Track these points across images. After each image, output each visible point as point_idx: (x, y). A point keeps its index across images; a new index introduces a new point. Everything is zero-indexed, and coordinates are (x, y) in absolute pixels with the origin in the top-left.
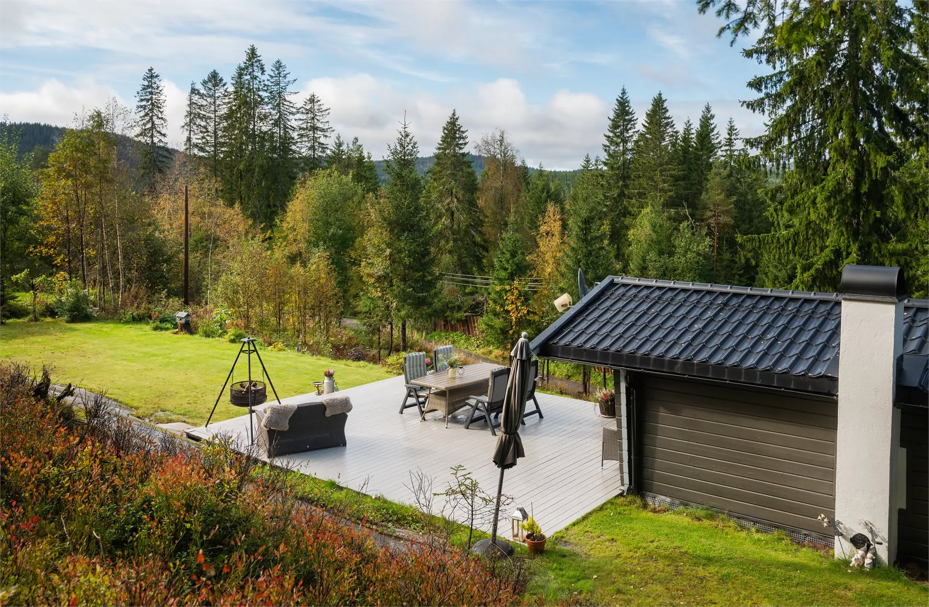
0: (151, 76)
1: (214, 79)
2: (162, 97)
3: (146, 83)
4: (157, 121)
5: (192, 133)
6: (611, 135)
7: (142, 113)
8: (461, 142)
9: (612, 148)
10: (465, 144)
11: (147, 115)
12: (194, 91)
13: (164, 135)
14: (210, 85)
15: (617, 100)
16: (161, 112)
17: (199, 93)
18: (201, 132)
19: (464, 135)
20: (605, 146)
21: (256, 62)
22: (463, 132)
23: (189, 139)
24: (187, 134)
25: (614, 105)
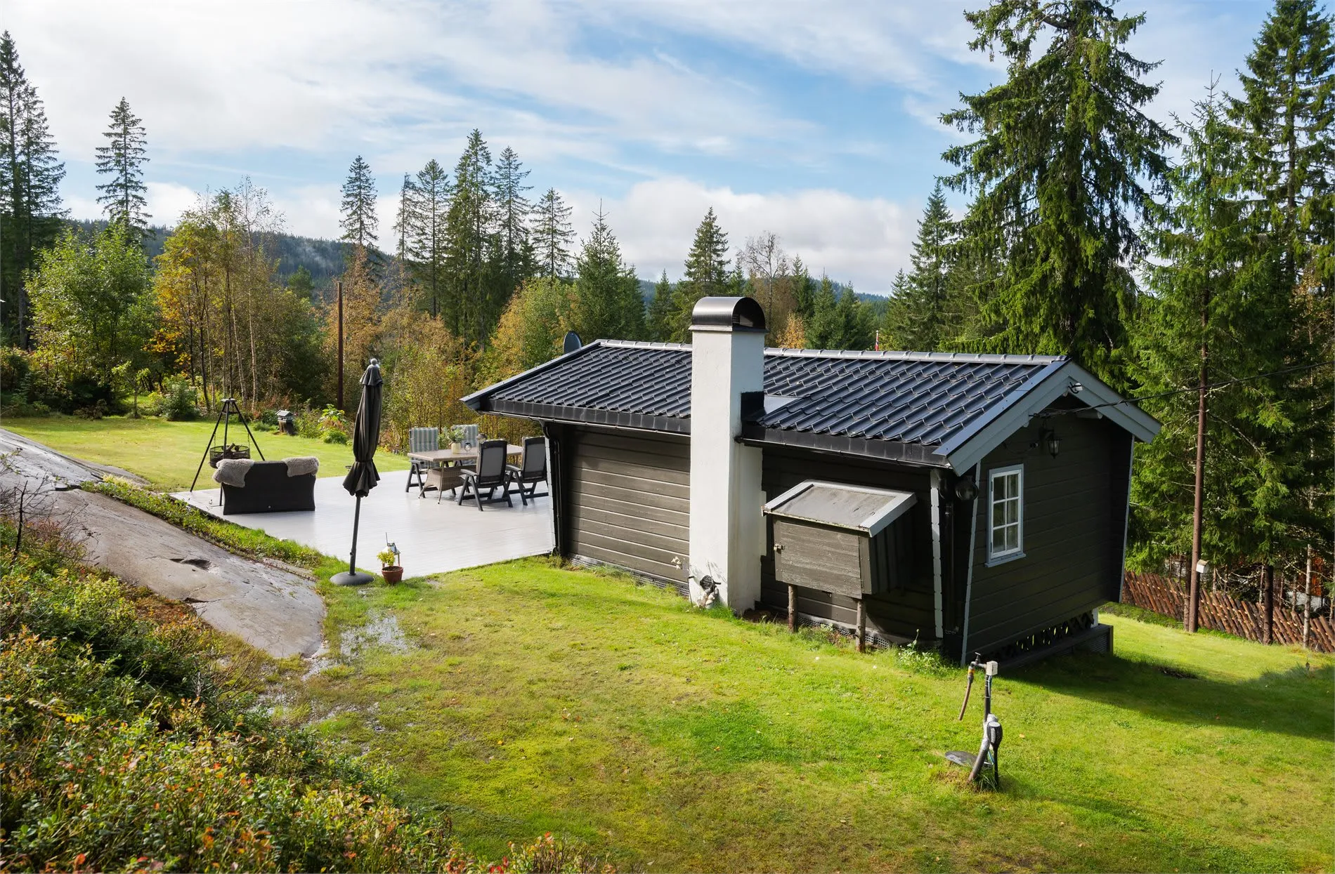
0: (359, 166)
1: (433, 171)
2: (372, 192)
3: (353, 175)
4: (367, 221)
5: (406, 235)
6: (921, 243)
7: (349, 211)
8: (719, 247)
9: (922, 260)
10: (724, 250)
11: (355, 212)
12: (408, 185)
13: (375, 238)
14: (428, 178)
15: (930, 199)
16: (372, 210)
17: (414, 188)
18: (418, 234)
19: (723, 239)
20: (914, 257)
21: (481, 150)
22: (722, 236)
23: (402, 243)
24: (399, 236)
25: (926, 205)
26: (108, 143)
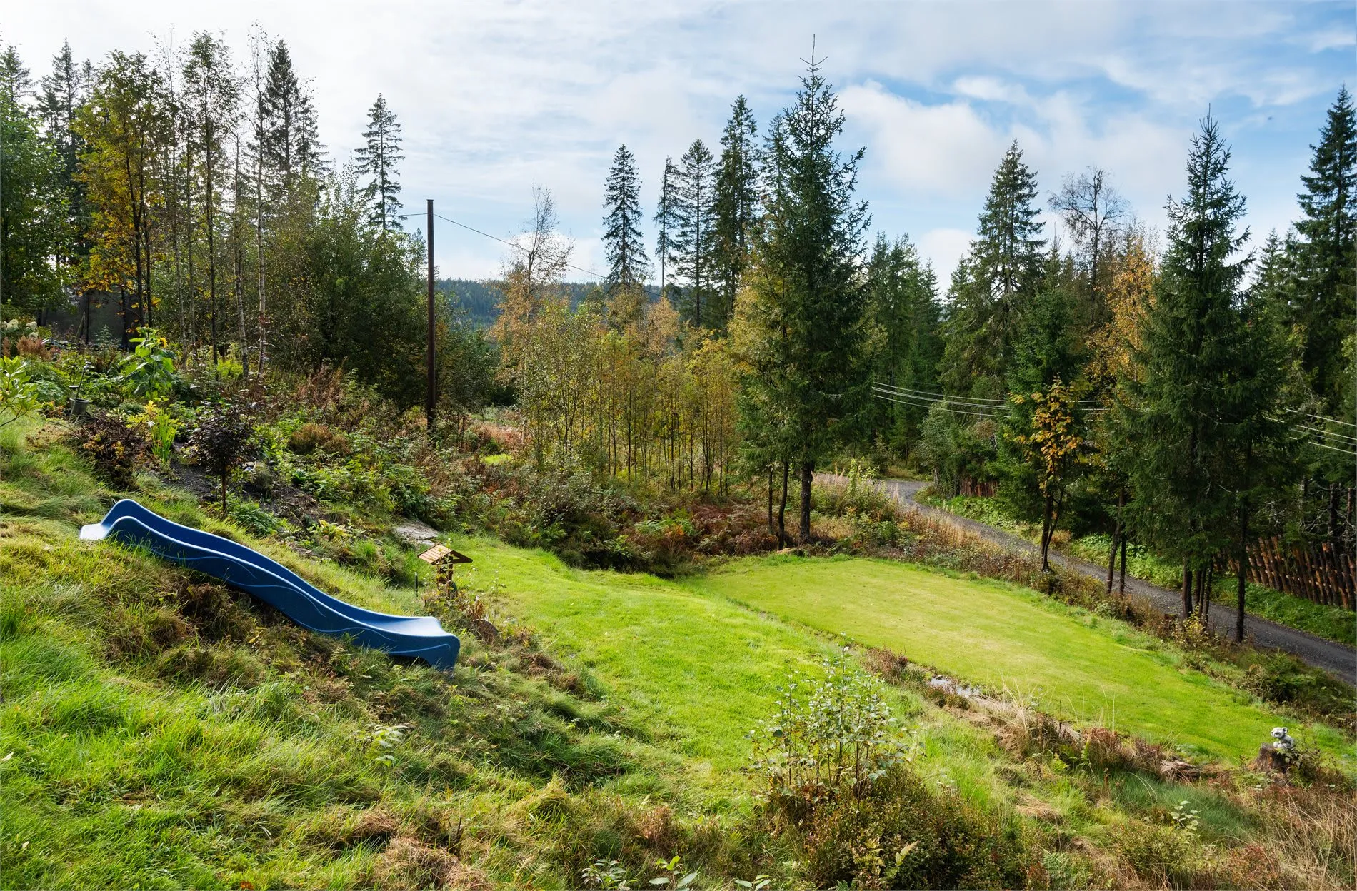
0: (624, 156)
1: (698, 153)
2: (635, 184)
3: (616, 166)
4: (631, 216)
5: (667, 226)
6: (1315, 175)
7: (613, 207)
8: (1026, 191)
9: (1317, 199)
10: (1031, 196)
11: (619, 208)
12: (669, 169)
13: (640, 234)
14: (692, 161)
15: (1330, 112)
16: (636, 204)
17: (676, 173)
18: (682, 226)
19: (1030, 181)
20: (1303, 197)
21: (746, 119)
22: (1029, 177)
23: (663, 235)
24: (661, 227)
25: (1324, 122)
26: (364, 142)
